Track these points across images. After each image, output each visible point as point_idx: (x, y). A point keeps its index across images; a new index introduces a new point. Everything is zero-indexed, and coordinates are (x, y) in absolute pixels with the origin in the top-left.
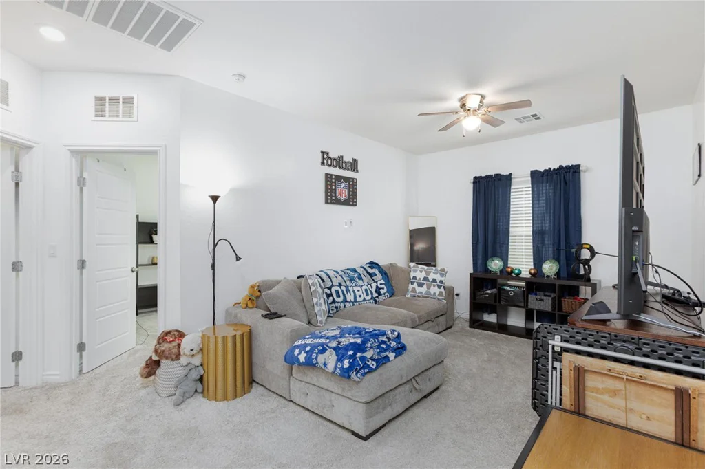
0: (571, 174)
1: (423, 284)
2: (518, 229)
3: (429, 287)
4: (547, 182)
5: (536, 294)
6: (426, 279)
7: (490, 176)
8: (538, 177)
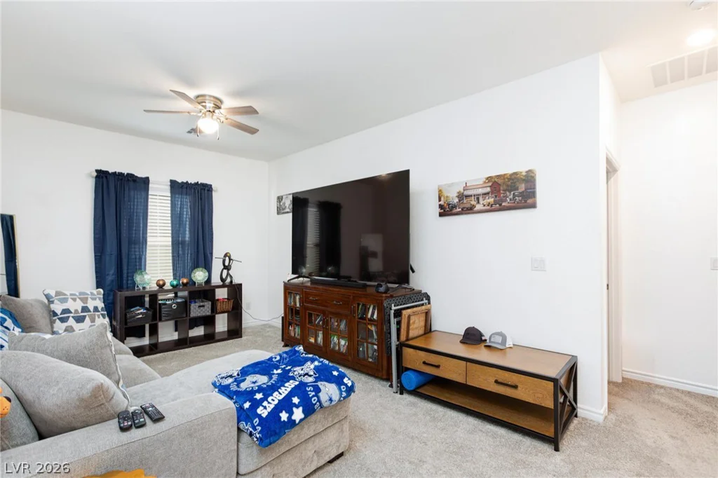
0: (206, 191)
1: (85, 317)
2: (154, 239)
3: (93, 320)
4: (186, 194)
5: (195, 302)
6: (85, 309)
7: (121, 174)
8: (178, 188)
